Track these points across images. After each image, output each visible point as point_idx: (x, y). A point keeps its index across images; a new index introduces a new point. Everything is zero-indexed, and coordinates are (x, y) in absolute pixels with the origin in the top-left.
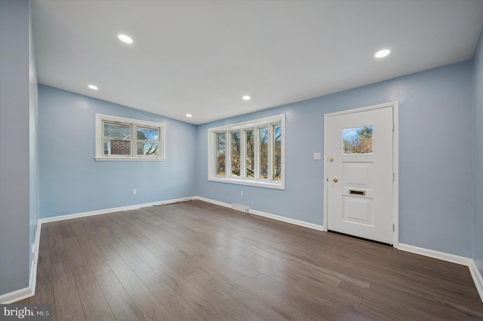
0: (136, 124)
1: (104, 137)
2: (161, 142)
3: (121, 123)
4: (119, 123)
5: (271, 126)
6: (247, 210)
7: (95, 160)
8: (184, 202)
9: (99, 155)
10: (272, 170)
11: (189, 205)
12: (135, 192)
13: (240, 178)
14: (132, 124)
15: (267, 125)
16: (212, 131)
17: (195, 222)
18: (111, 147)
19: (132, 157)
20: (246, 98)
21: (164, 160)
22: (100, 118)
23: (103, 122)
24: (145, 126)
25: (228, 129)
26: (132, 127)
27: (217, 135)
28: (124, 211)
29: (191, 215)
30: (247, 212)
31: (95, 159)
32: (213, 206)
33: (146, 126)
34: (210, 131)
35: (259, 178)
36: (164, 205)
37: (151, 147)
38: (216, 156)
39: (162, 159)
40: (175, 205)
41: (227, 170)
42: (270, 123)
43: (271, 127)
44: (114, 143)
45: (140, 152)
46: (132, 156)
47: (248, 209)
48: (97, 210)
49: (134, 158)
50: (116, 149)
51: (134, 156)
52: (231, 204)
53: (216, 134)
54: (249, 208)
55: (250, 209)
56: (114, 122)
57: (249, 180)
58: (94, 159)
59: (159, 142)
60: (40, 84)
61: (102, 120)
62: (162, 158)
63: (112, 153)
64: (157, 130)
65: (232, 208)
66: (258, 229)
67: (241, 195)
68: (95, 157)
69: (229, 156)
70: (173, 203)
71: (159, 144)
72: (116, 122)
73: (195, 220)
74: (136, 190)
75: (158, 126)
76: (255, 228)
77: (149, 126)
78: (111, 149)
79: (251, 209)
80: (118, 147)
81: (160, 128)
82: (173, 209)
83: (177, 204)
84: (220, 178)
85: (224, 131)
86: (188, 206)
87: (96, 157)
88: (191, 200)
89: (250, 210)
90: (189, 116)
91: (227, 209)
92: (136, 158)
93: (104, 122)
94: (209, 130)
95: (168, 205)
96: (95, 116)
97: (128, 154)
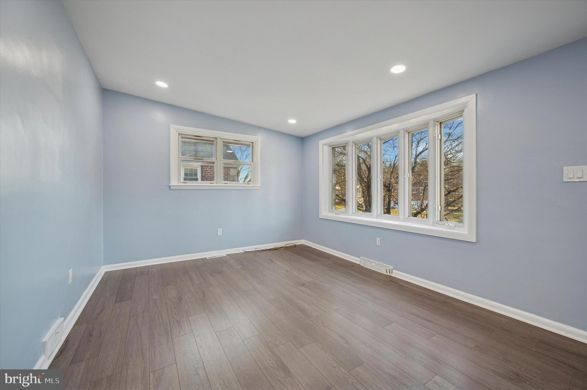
0: (221, 138)
1: (181, 157)
2: (254, 162)
3: (202, 137)
4: (200, 137)
5: (437, 124)
6: (388, 272)
7: (170, 188)
8: (286, 248)
10: (439, 204)
11: (293, 254)
12: (220, 232)
13: (372, 216)
14: (216, 138)
15: (428, 123)
16: (325, 144)
17: (303, 288)
18: (201, 174)
19: (217, 184)
20: (398, 69)
21: (259, 188)
22: (177, 131)
23: (180, 136)
24: (233, 140)
25: (351, 139)
26: (217, 142)
27: (333, 149)
28: (206, 258)
29: (296, 274)
30: (388, 274)
31: (170, 186)
32: (329, 258)
33: (235, 141)
34: (323, 144)
35: (409, 217)
36: (258, 251)
37: (248, 174)
38: (331, 180)
39: (256, 186)
40: (273, 252)
41: (349, 203)
42: (434, 119)
43: (437, 127)
44: (204, 170)
45: (233, 179)
46: (216, 182)
47: (391, 270)
48: (173, 256)
49: (219, 185)
50: (207, 176)
51: (219, 182)
52: (359, 258)
53: (331, 148)
54: (392, 267)
55: (394, 269)
56: (194, 136)
57: (390, 219)
58: (168, 187)
59: (252, 163)
60: (104, 89)
61: (179, 134)
62: (255, 184)
63: (202, 180)
64: (249, 146)
65: (361, 265)
66: (430, 322)
67: (377, 244)
69: (352, 181)
70: (270, 250)
71: (252, 165)
72: (196, 136)
73: (303, 285)
74: (221, 229)
75: (250, 140)
76: (419, 317)
77: (239, 141)
78: (202, 176)
79: (396, 270)
80: (209, 174)
81: (252, 143)
82: (270, 260)
83: (276, 251)
84: (337, 215)
85: (344, 143)
86: (291, 255)
87: (171, 184)
88: (295, 246)
89: (394, 271)
90: (292, 121)
91: (353, 266)
92: (221, 185)
93: (182, 138)
94: (321, 142)
95: (264, 252)
96: (169, 128)
97: (212, 180)
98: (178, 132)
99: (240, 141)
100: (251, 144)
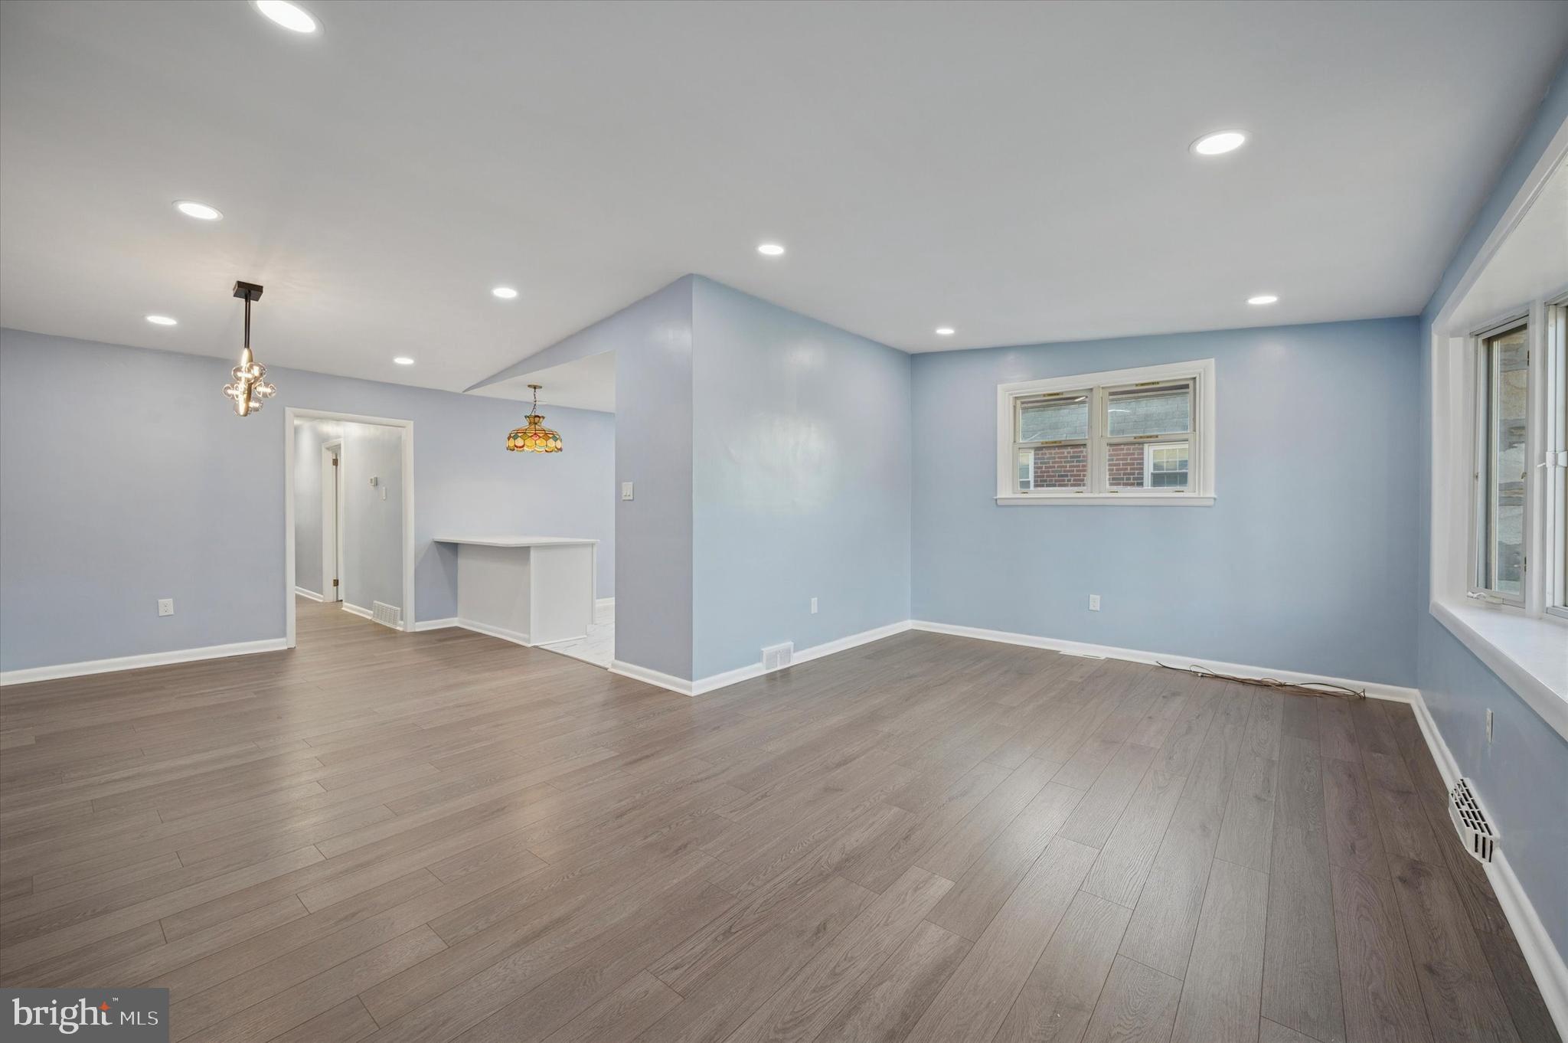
0: (1104, 388)
1: (1021, 441)
3: (1062, 393)
4: (1058, 394)
7: (997, 504)
9: (1006, 491)
12: (1095, 602)
14: (1091, 389)
19: (1092, 492)
21: (1211, 502)
23: (1018, 402)
24: (1137, 385)
26: (1094, 398)
31: (996, 500)
33: (1142, 385)
39: (1202, 496)
46: (1089, 489)
49: (1096, 495)
50: (1048, 472)
51: (1096, 491)
56: (1044, 395)
58: (993, 501)
59: (1190, 436)
61: (1015, 397)
62: (1200, 492)
63: (1036, 486)
64: (1187, 386)
68: (996, 496)
70: (1243, 682)
71: (1192, 440)
74: (1099, 597)
75: (1188, 374)
77: (1153, 383)
78: (1036, 472)
81: (1193, 379)
87: (998, 497)
88: (1361, 698)
92: (1101, 495)
93: (1023, 403)
96: (995, 391)
97: (1079, 485)
98: (1012, 394)
99: (1158, 383)
100: (1191, 383)
